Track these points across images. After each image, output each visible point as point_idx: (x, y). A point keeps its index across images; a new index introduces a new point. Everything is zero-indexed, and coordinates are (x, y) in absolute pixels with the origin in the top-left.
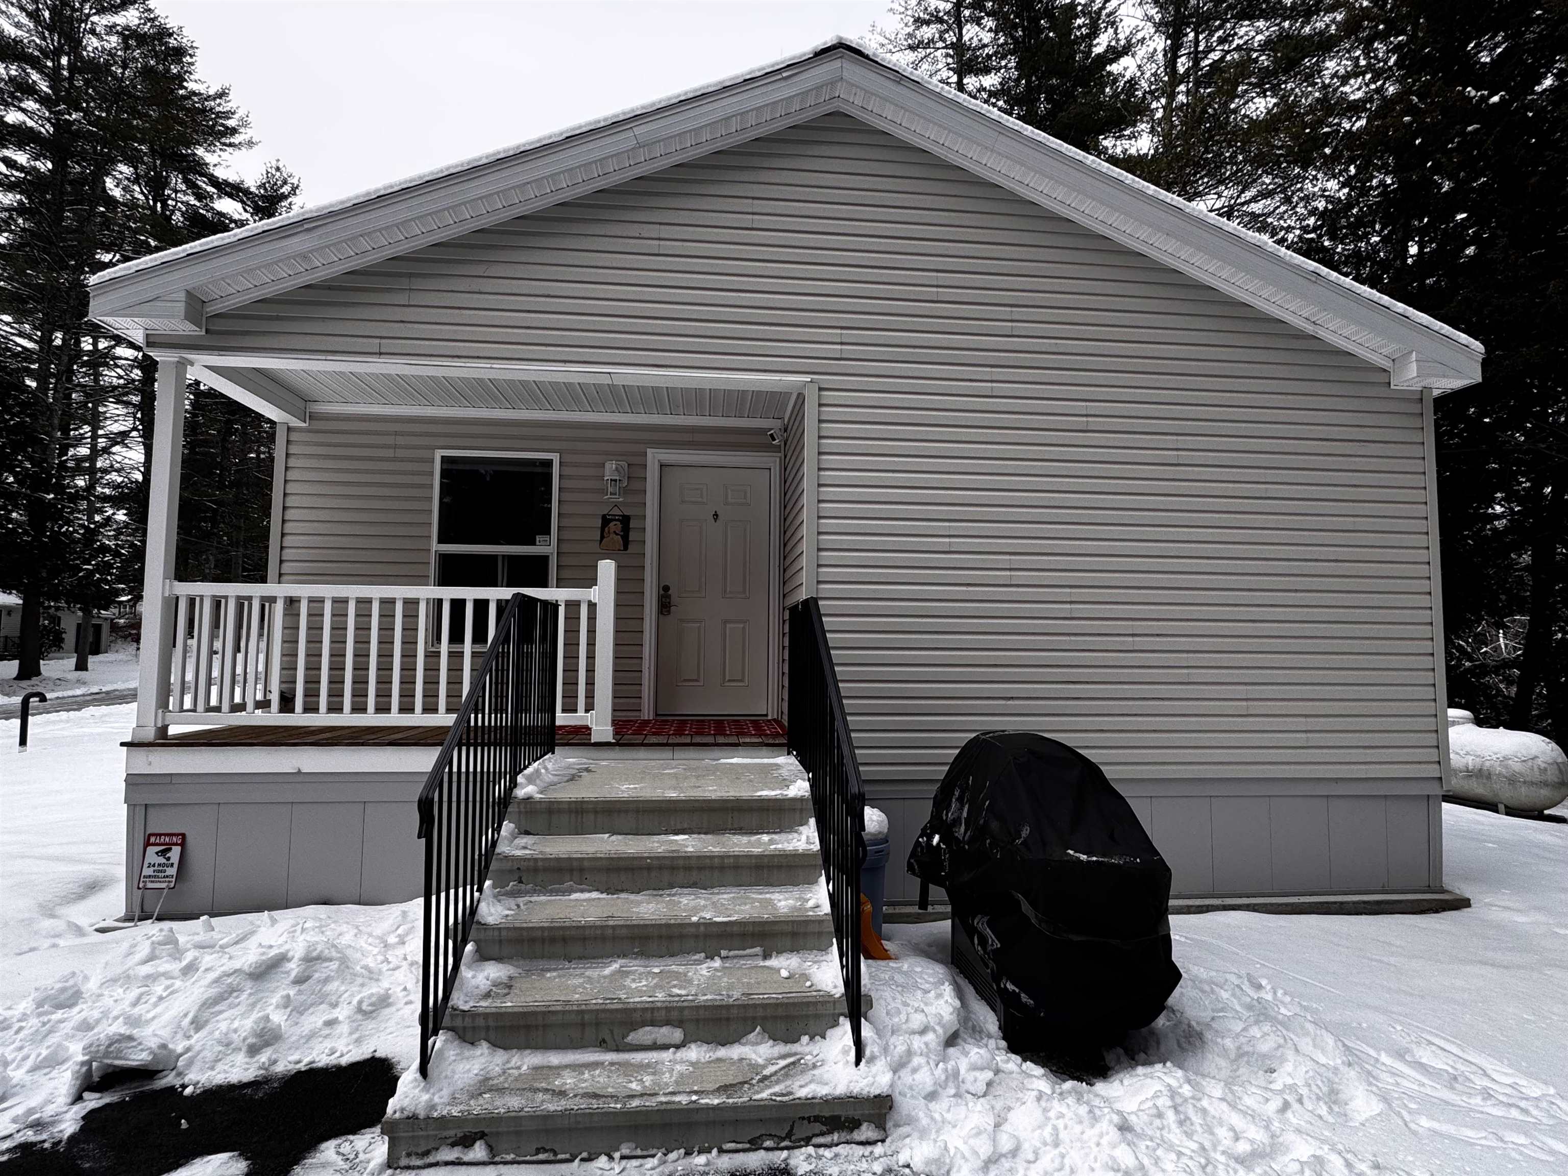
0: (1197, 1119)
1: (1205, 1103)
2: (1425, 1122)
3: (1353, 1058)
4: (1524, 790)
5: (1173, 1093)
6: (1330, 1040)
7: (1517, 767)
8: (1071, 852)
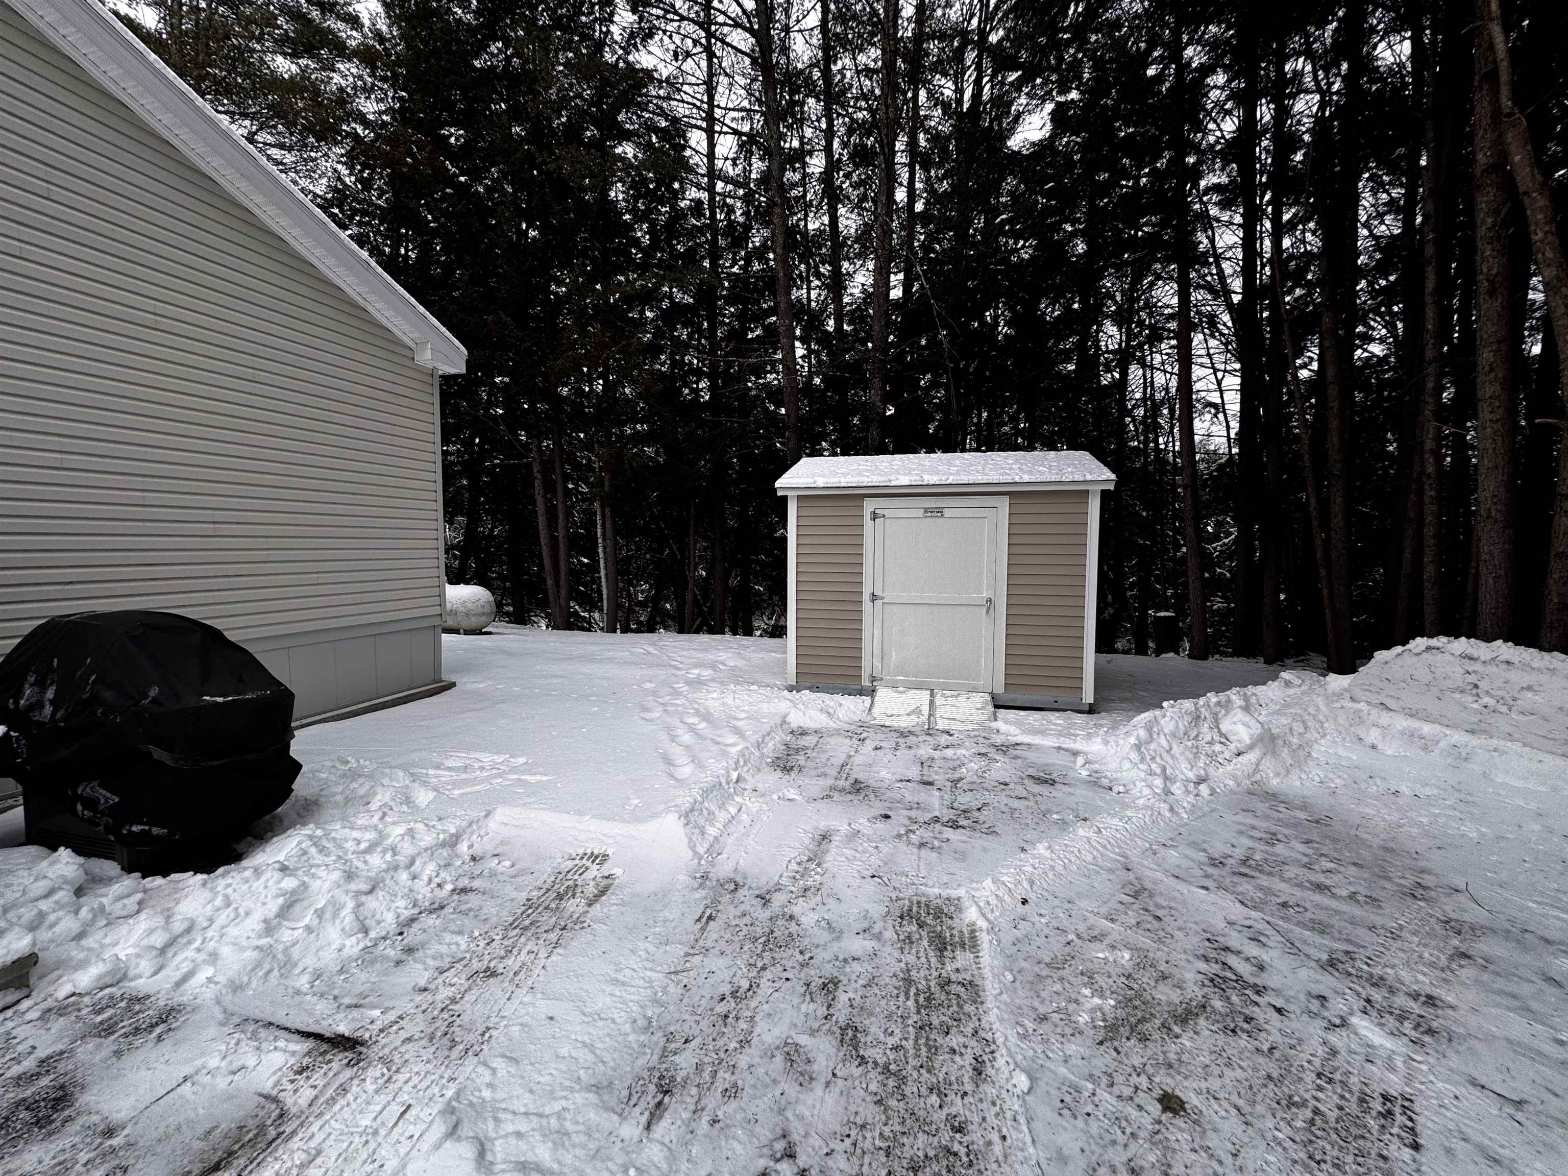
0: (330, 845)
1: (333, 835)
2: (457, 792)
3: (415, 778)
4: (473, 619)
5: (310, 837)
6: (401, 773)
7: (470, 606)
8: (207, 698)
